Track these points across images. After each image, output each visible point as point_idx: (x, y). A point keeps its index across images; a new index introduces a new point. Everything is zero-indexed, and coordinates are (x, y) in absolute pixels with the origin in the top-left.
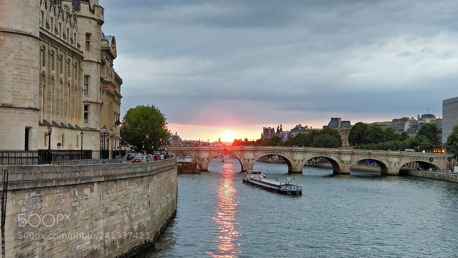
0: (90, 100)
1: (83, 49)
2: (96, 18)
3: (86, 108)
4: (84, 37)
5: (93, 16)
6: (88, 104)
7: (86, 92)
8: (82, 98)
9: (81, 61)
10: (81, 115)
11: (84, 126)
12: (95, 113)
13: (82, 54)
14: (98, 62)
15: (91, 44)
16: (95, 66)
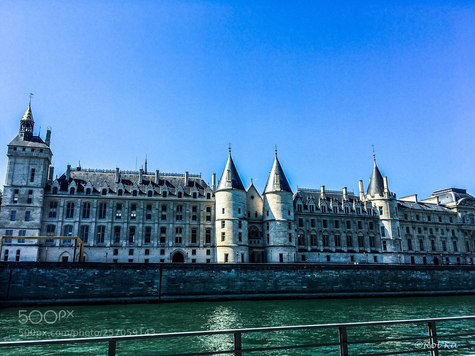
0: (386, 238)
1: (378, 214)
2: (385, 198)
4: (378, 209)
5: (382, 198)
7: (383, 235)
8: (380, 237)
9: (377, 220)
10: (380, 246)
11: (383, 251)
12: (391, 244)
13: (376, 217)
14: (390, 219)
15: (383, 211)
16: (388, 221)
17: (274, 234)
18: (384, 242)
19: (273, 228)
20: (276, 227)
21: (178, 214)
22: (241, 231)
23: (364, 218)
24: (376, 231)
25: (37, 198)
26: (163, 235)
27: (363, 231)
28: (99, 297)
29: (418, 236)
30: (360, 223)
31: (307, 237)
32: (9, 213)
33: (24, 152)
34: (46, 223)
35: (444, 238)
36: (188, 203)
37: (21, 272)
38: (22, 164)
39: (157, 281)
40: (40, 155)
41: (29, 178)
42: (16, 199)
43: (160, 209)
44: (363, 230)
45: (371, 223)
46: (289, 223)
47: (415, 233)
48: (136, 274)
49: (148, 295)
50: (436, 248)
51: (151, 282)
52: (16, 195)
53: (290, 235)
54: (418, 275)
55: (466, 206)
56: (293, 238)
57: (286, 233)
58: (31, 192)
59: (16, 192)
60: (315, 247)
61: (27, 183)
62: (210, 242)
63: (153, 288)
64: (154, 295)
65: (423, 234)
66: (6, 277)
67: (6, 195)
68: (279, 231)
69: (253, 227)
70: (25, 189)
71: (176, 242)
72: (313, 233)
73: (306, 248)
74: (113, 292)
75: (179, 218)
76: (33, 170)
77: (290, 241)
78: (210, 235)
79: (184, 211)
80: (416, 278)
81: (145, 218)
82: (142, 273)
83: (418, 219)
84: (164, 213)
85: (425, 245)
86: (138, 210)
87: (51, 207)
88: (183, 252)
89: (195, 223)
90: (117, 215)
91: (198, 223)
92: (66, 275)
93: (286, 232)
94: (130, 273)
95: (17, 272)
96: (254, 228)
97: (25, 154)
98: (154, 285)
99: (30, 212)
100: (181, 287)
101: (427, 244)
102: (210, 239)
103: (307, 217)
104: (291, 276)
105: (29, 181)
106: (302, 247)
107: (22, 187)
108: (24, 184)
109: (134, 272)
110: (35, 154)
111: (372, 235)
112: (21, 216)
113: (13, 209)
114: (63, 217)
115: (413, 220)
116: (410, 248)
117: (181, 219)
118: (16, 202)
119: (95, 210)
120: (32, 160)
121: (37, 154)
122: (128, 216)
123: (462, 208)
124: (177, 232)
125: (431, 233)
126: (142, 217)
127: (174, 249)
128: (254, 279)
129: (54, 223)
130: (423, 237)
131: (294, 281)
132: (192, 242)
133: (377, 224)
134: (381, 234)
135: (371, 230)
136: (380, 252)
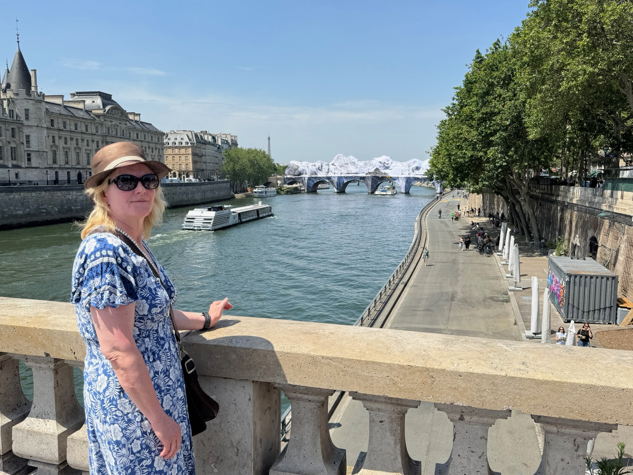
0: (31, 149)
1: (23, 118)
2: (33, 98)
3: (29, 155)
4: (24, 112)
5: (30, 98)
6: (30, 152)
7: (28, 145)
8: (24, 149)
9: (21, 126)
10: (23, 159)
11: (27, 166)
12: (37, 158)
13: (20, 122)
14: (38, 126)
15: (30, 115)
16: (35, 128)
23: (4, 122)
24: (20, 140)
27: (3, 139)
29: (63, 147)
35: (89, 150)
44: (4, 137)
45: (13, 129)
47: (60, 143)
50: (81, 161)
55: (113, 114)
65: (69, 145)
83: (65, 127)
85: (70, 158)
101: (72, 156)
111: (13, 145)
115: (60, 128)
116: (55, 162)
123: (108, 117)
125: (77, 144)
130: (69, 149)
133: (21, 130)
134: (25, 143)
135: (13, 139)
136: (23, 166)
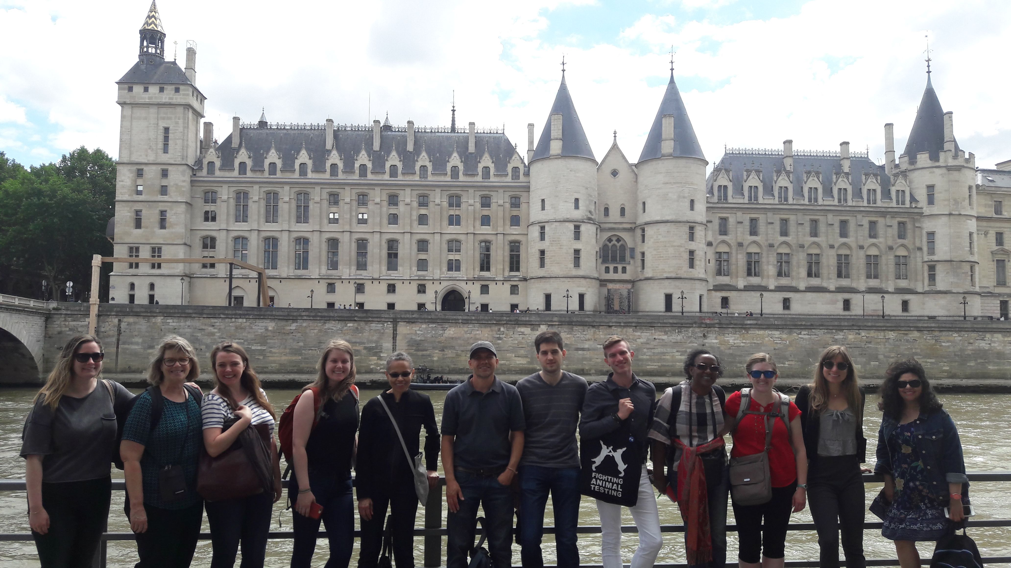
0: (935, 258)
1: (923, 202)
2: (943, 165)
4: (925, 190)
5: (937, 164)
6: (933, 263)
7: (932, 251)
8: (923, 258)
9: (919, 217)
10: (920, 277)
11: (927, 288)
12: (947, 273)
13: (916, 211)
14: (950, 214)
15: (936, 195)
16: (944, 219)
17: (655, 253)
18: (932, 268)
19: (652, 240)
20: (660, 237)
21: (452, 213)
22: (578, 245)
23: (884, 214)
24: (914, 243)
25: (177, 185)
26: (423, 256)
27: (880, 243)
28: (278, 372)
30: (873, 224)
31: (737, 259)
32: (129, 214)
33: (146, 95)
34: (198, 232)
36: (471, 191)
37: (135, 323)
38: (145, 118)
39: (387, 344)
40: (176, 99)
41: (161, 145)
42: (140, 188)
43: (415, 204)
44: (881, 240)
45: (902, 225)
46: (692, 228)
48: (346, 332)
49: (370, 372)
51: (376, 347)
52: (140, 181)
53: (692, 253)
54: (994, 342)
56: (700, 260)
57: (682, 249)
58: (165, 174)
59: (140, 174)
60: (754, 280)
61: (156, 156)
62: (518, 270)
63: (380, 358)
64: (381, 371)
66: (111, 333)
67: (122, 181)
68: (665, 246)
69: (614, 239)
70: (154, 168)
71: (450, 269)
72: (753, 249)
73: (733, 283)
74: (303, 365)
75: (454, 220)
76: (167, 130)
77: (692, 265)
78: (518, 256)
79: (463, 206)
80: (988, 350)
81: (385, 221)
82: (357, 328)
84: (423, 212)
86: (371, 206)
87: (206, 201)
88: (462, 290)
89: (486, 229)
90: (331, 216)
91: (493, 231)
92: (216, 330)
93: (681, 246)
94: (334, 328)
95: (129, 324)
96: (618, 240)
97: (149, 98)
98: (381, 352)
99: (166, 211)
100: (435, 359)
102: (518, 262)
103: (739, 214)
104: (673, 341)
105: (160, 152)
106: (724, 280)
107: (146, 164)
108: (151, 158)
109: (343, 327)
110: (166, 98)
111: (902, 252)
112: (152, 220)
113: (138, 207)
114: (227, 220)
116: (1002, 281)
117: (458, 223)
118: (139, 193)
119: (286, 206)
120: (163, 110)
121: (170, 98)
122: (351, 219)
124: (450, 250)
126: (378, 219)
127: (445, 284)
128: (586, 346)
129: (213, 234)
131: (677, 351)
132: (482, 269)
133: (917, 225)
134: (925, 249)
135: (901, 241)
136: (920, 290)
